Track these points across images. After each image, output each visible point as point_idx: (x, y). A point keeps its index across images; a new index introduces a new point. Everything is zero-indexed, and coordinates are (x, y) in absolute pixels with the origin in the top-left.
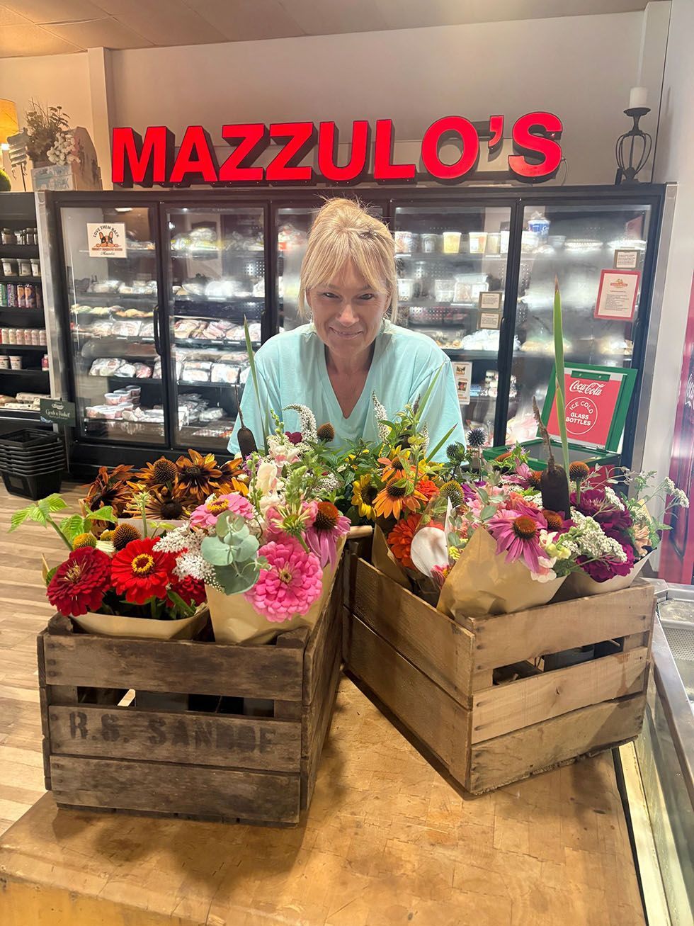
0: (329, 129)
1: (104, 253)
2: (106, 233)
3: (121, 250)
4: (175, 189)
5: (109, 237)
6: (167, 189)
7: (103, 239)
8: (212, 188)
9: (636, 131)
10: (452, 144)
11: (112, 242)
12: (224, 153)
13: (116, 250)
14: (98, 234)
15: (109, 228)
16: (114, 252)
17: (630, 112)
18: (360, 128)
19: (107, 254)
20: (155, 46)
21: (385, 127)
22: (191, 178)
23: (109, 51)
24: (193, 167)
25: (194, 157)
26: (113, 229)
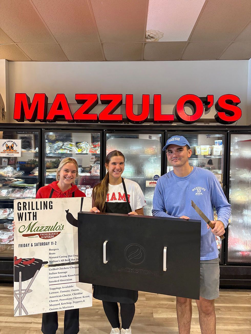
0: (130, 97)
2: (10, 144)
3: (18, 153)
4: (48, 123)
5: (11, 146)
6: (44, 123)
7: (8, 147)
8: (68, 123)
10: (188, 106)
11: (13, 149)
12: (75, 108)
13: (15, 153)
14: (5, 145)
15: (12, 142)
16: (14, 154)
18: (146, 97)
19: (9, 155)
20: (32, 61)
21: (158, 98)
22: (58, 118)
23: (8, 61)
24: (60, 113)
25: (60, 107)
26: (14, 142)
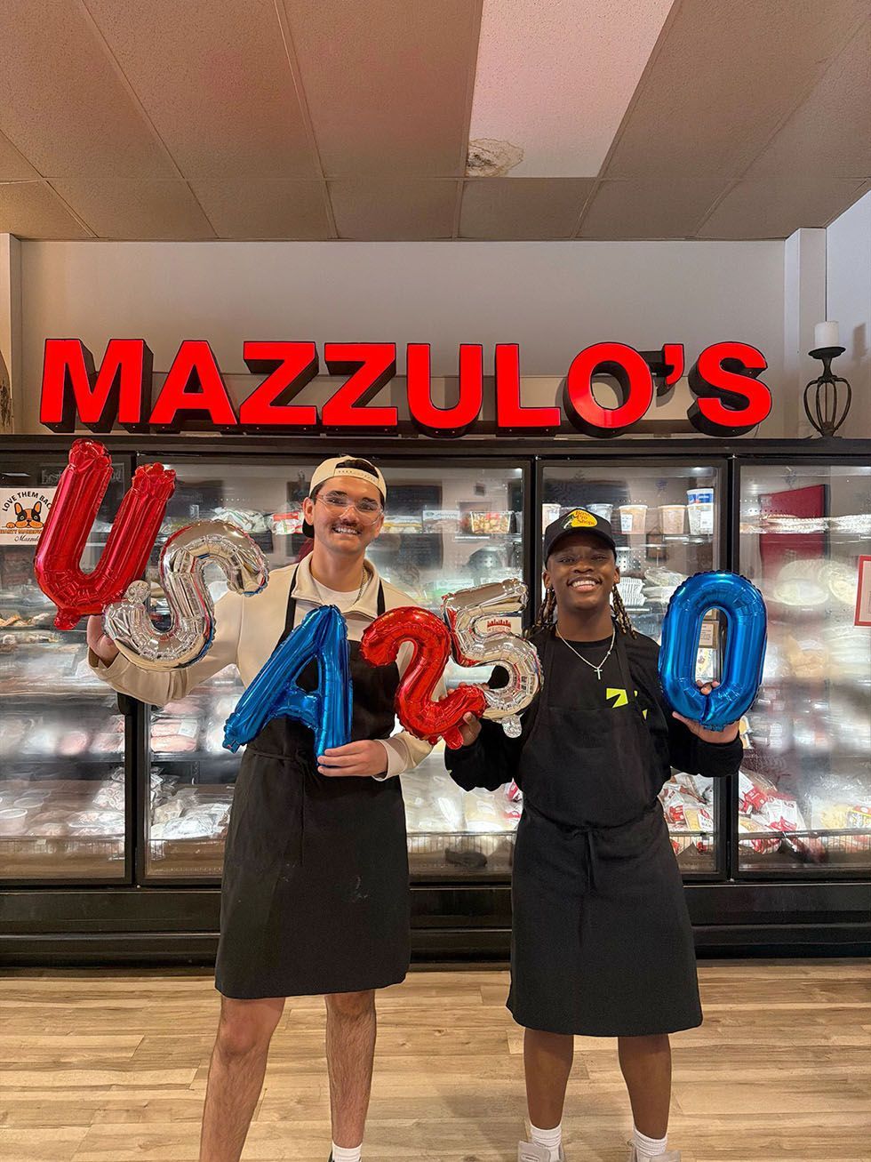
1: (21, 539)
2: (28, 503)
4: (154, 434)
5: (33, 511)
6: (140, 434)
7: (22, 514)
8: (220, 436)
9: (828, 377)
10: (603, 382)
11: (39, 520)
12: (244, 386)
14: (12, 505)
15: (35, 495)
17: (817, 354)
18: (470, 354)
20: (97, 238)
21: (508, 355)
22: (186, 420)
23: (18, 239)
24: (193, 401)
25: (194, 385)
26: (42, 498)
